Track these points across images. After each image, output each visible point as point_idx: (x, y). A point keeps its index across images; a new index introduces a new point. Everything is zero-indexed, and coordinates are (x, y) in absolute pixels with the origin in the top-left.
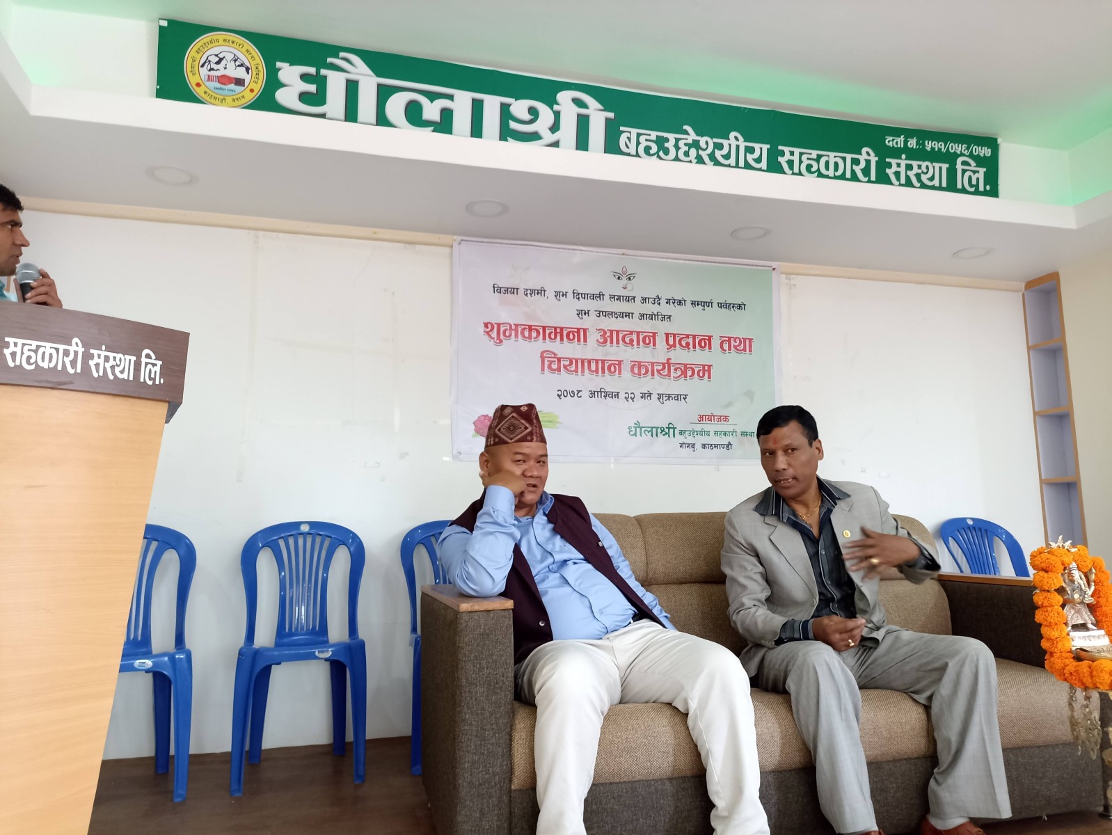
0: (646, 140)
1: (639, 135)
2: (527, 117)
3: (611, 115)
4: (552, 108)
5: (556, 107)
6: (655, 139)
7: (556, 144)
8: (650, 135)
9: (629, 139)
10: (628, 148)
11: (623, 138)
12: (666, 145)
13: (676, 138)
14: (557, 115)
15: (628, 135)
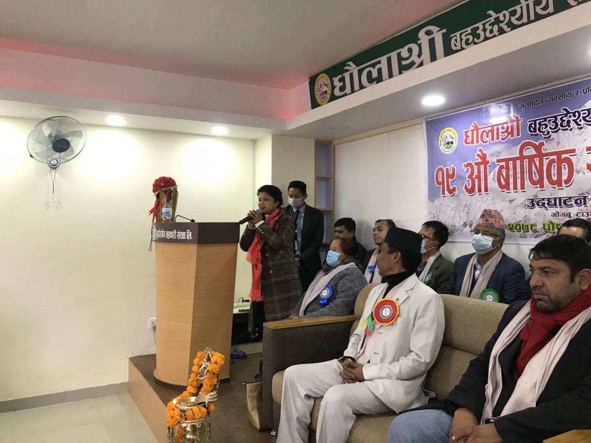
0: (466, 35)
1: (461, 34)
2: (407, 55)
3: (444, 31)
4: (417, 43)
5: (419, 42)
6: (470, 32)
7: (421, 64)
8: (467, 31)
9: (456, 40)
10: (456, 46)
11: (453, 41)
12: (478, 32)
13: (482, 24)
14: (420, 46)
15: (455, 38)
